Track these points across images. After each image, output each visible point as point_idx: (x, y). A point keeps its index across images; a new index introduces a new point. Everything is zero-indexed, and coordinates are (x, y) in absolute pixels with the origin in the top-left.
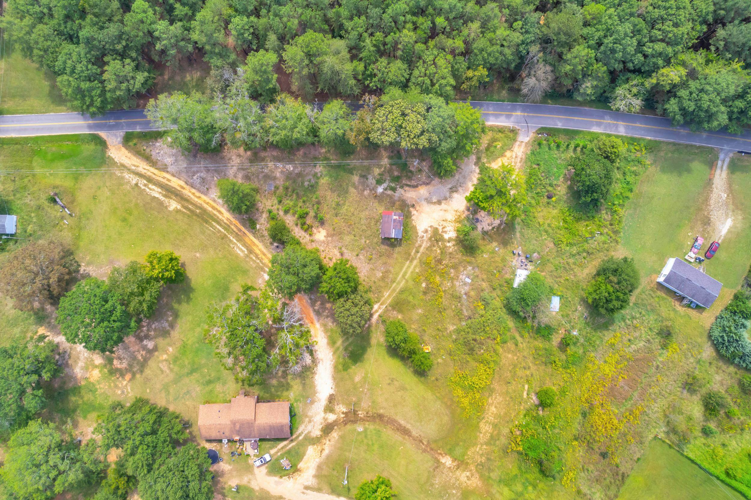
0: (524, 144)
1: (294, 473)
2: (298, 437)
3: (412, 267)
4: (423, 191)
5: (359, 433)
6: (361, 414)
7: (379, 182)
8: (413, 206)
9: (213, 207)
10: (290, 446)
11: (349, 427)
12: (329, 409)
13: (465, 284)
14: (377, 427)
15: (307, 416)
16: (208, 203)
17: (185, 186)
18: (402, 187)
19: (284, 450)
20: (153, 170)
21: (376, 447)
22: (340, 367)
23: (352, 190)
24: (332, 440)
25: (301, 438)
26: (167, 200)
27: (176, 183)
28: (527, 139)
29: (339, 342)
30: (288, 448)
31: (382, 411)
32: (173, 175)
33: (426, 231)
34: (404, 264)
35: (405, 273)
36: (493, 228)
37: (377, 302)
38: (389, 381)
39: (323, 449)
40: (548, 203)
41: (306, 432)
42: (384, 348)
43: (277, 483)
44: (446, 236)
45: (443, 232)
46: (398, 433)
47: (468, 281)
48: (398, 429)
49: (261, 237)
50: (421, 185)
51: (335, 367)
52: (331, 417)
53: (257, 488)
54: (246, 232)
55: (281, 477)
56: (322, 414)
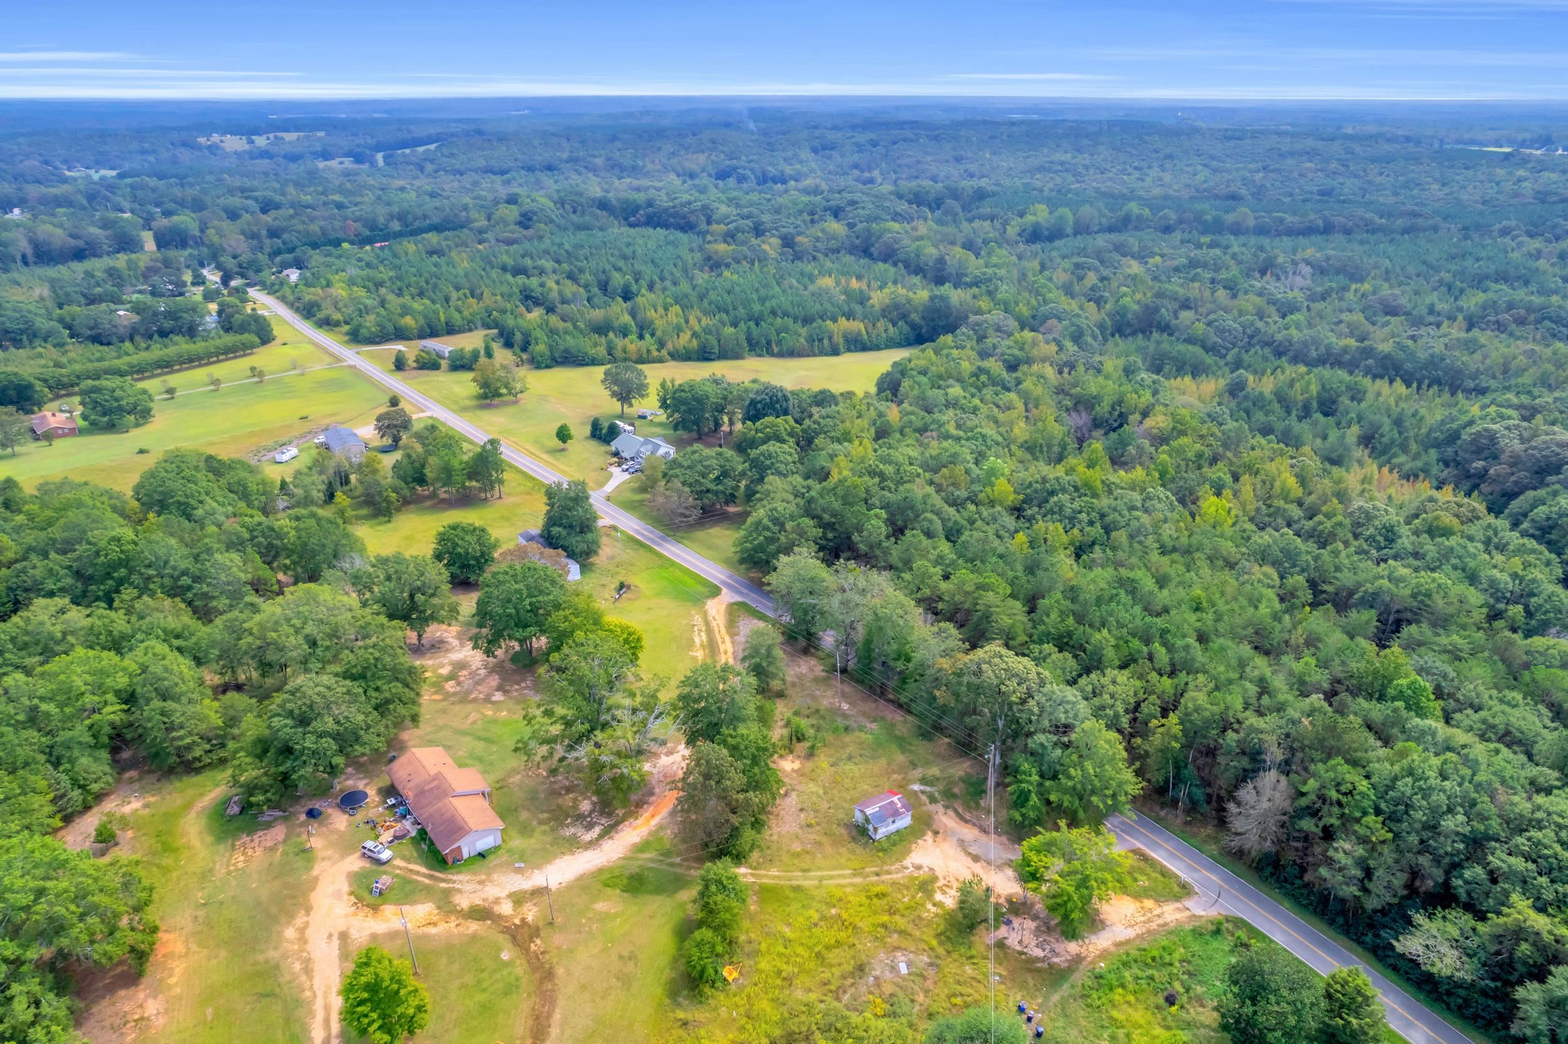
0: (1188, 913)
1: (368, 906)
2: (444, 880)
3: (848, 881)
4: (969, 833)
5: (497, 958)
6: (537, 945)
7: (924, 781)
8: (936, 833)
10: (421, 880)
11: (503, 940)
12: (518, 899)
13: (894, 968)
14: (524, 981)
15: (489, 875)
18: (946, 807)
19: (408, 875)
20: (723, 628)
21: (480, 997)
22: (606, 876)
23: (883, 762)
24: (461, 929)
25: (443, 885)
28: (1200, 912)
29: (648, 856)
30: (415, 878)
31: (560, 971)
32: (734, 642)
33: (919, 868)
34: (843, 868)
35: (831, 877)
36: (1021, 953)
37: (751, 867)
38: (626, 954)
39: (435, 924)
40: (1158, 1007)
41: (458, 887)
42: (681, 915)
43: (337, 894)
44: (938, 897)
45: (940, 888)
46: (530, 1022)
47: (903, 969)
48: (537, 1018)
50: (974, 825)
51: (600, 871)
52: (505, 909)
53: (315, 872)
55: (352, 893)
56: (504, 894)
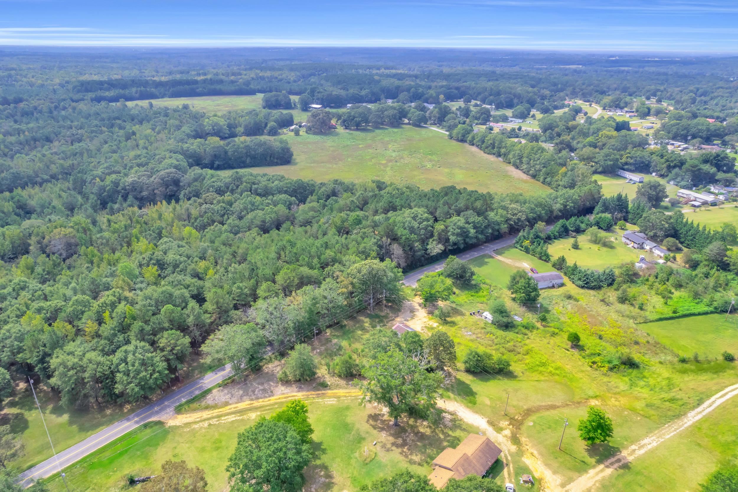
1: (540, 484)
2: (507, 459)
5: (534, 426)
6: (518, 417)
9: (285, 398)
10: (511, 469)
11: (523, 429)
12: (499, 430)
14: (537, 416)
16: (279, 399)
17: (252, 402)
20: (217, 411)
22: (470, 405)
24: (528, 443)
25: (509, 458)
26: (245, 416)
27: (242, 405)
29: (452, 395)
30: (512, 471)
31: (525, 407)
32: (236, 403)
39: (532, 453)
41: (507, 453)
46: (550, 410)
48: (548, 409)
49: (338, 387)
52: (507, 432)
54: (323, 392)
56: (500, 435)
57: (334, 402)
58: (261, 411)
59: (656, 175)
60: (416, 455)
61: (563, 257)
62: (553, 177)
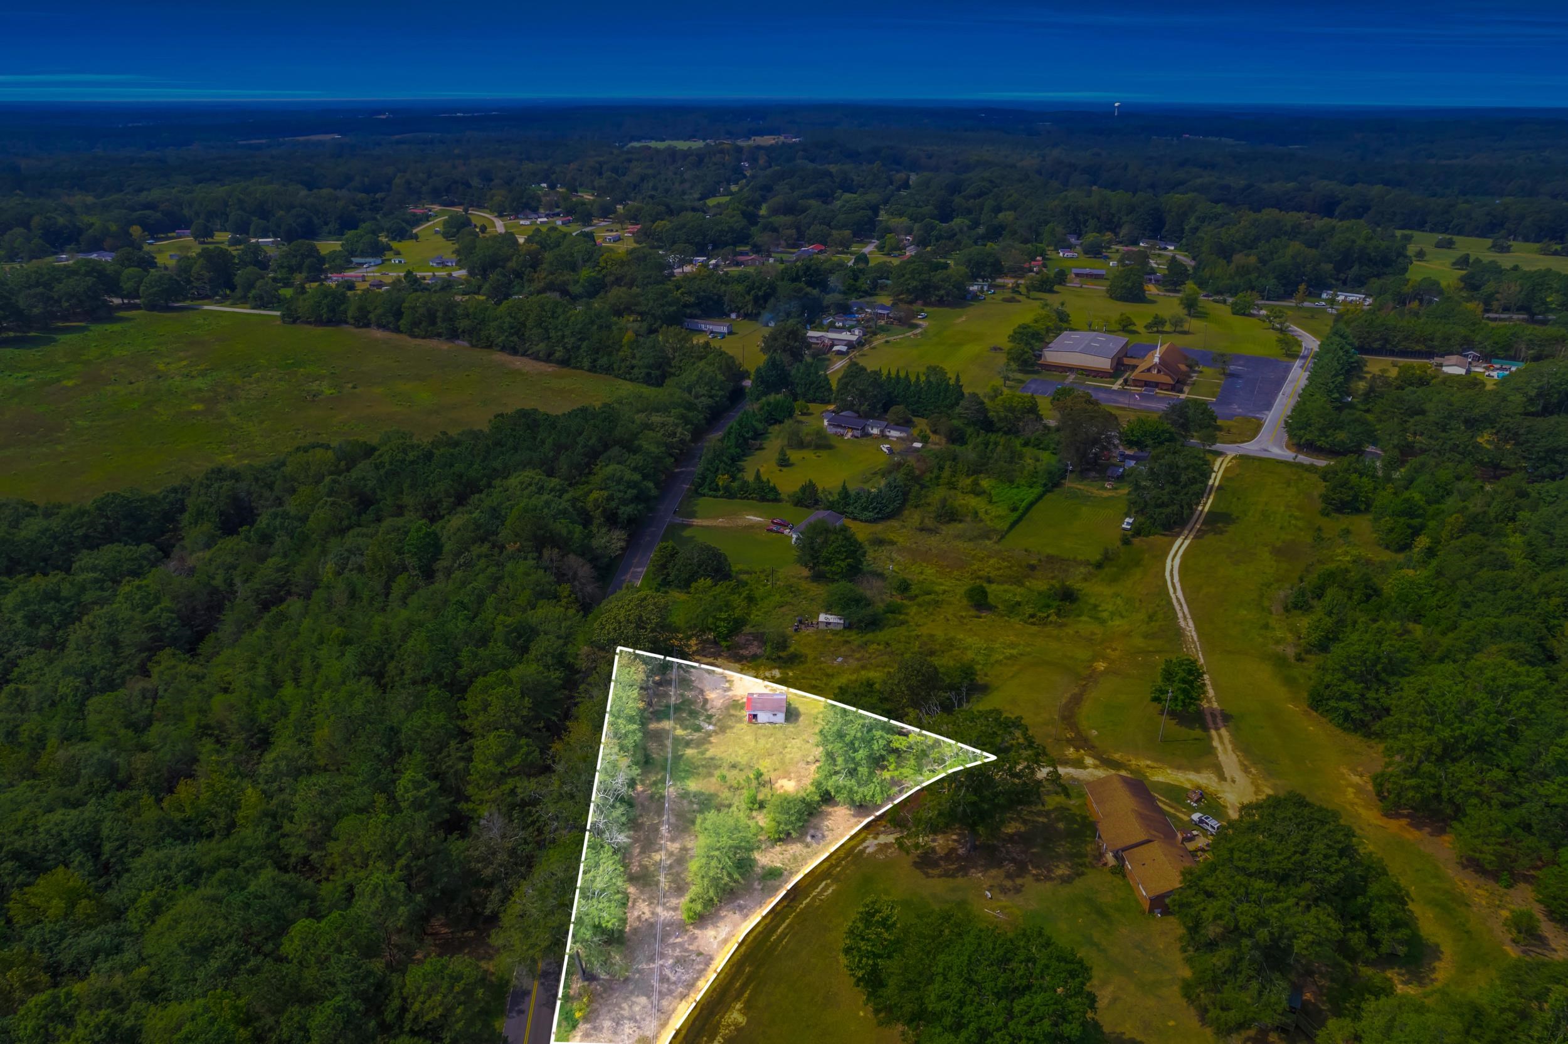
5: (1102, 733)
6: (1069, 733)
11: (1095, 743)
12: (1079, 763)
14: (1083, 719)
23: (709, 754)
26: (723, 1031)
39: (1147, 766)
52: (1090, 760)
57: (834, 887)
58: (737, 998)
59: (738, 316)
60: (1057, 866)
61: (810, 481)
62: (610, 354)
